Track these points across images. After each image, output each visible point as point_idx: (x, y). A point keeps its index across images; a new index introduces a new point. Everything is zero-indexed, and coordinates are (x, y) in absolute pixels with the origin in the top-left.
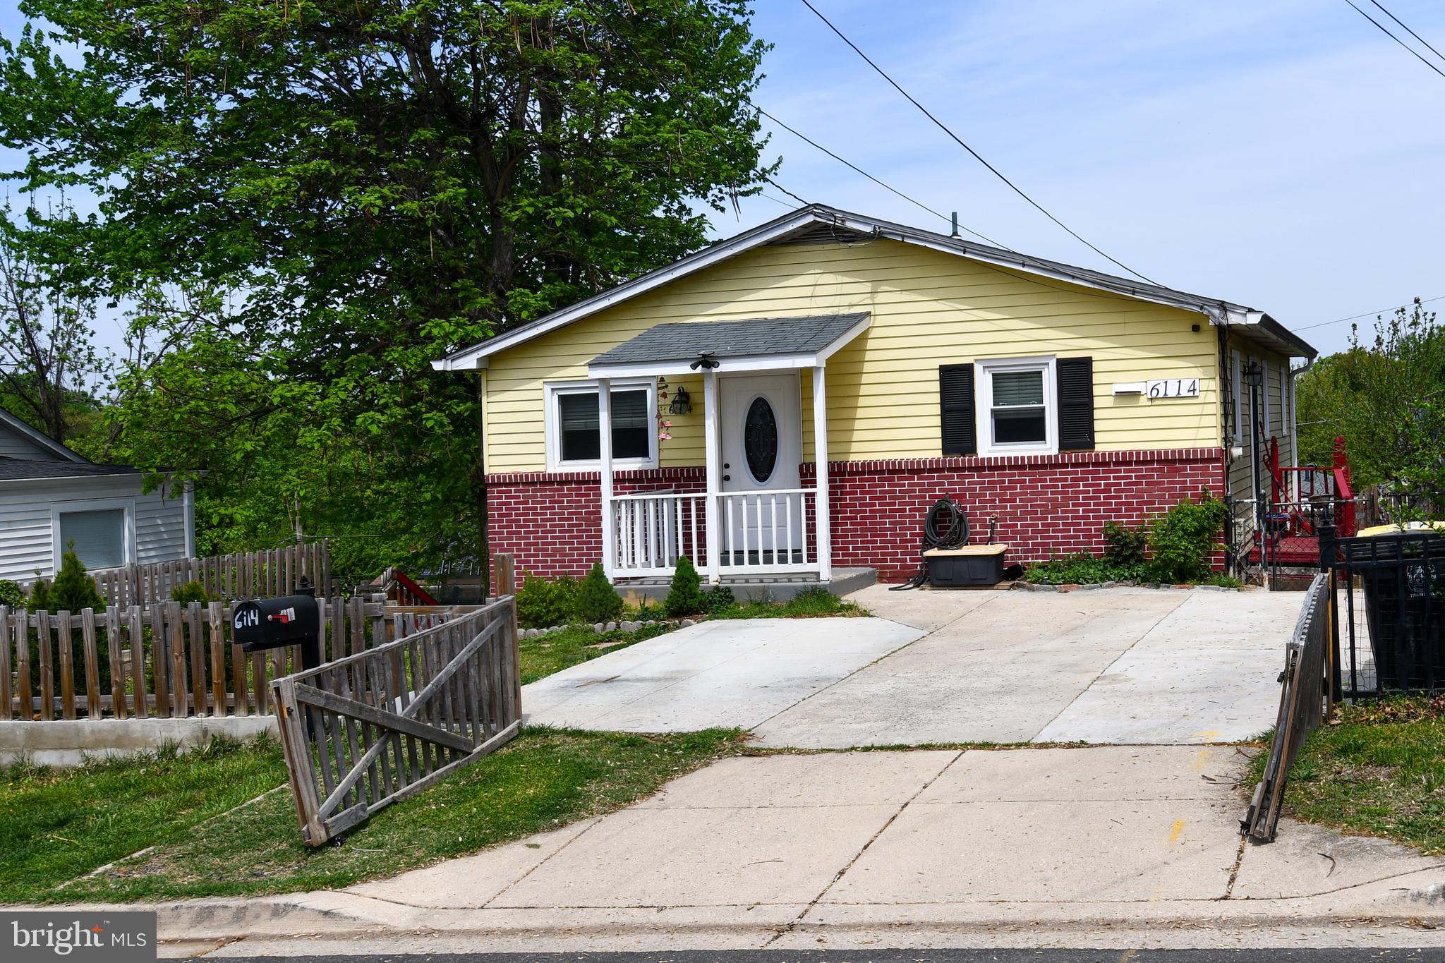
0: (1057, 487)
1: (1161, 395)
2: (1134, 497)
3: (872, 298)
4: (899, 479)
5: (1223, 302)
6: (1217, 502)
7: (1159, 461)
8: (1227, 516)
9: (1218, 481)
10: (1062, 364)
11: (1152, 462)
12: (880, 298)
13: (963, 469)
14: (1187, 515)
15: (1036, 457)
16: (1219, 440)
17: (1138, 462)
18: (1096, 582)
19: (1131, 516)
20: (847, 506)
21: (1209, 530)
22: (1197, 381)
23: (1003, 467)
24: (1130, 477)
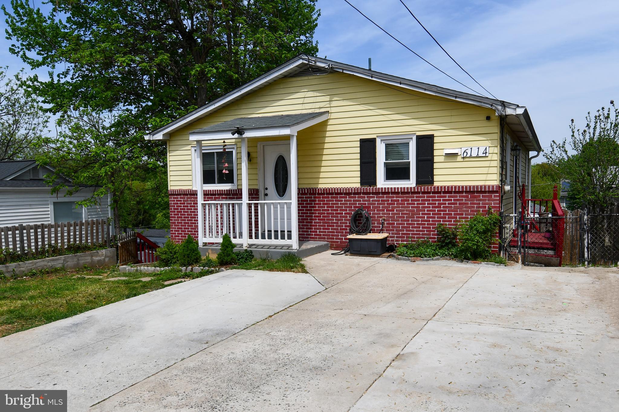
0: (414, 204)
1: (468, 155)
2: (452, 211)
3: (330, 104)
4: (340, 197)
5: (504, 102)
6: (496, 215)
7: (466, 192)
8: (501, 223)
9: (497, 204)
10: (419, 138)
11: (462, 192)
12: (334, 104)
13: (369, 193)
14: (479, 222)
15: (404, 188)
16: (498, 181)
17: (455, 192)
18: (430, 257)
19: (451, 221)
20: (317, 210)
21: (491, 231)
22: (488, 148)
23: (388, 193)
24: (451, 200)
